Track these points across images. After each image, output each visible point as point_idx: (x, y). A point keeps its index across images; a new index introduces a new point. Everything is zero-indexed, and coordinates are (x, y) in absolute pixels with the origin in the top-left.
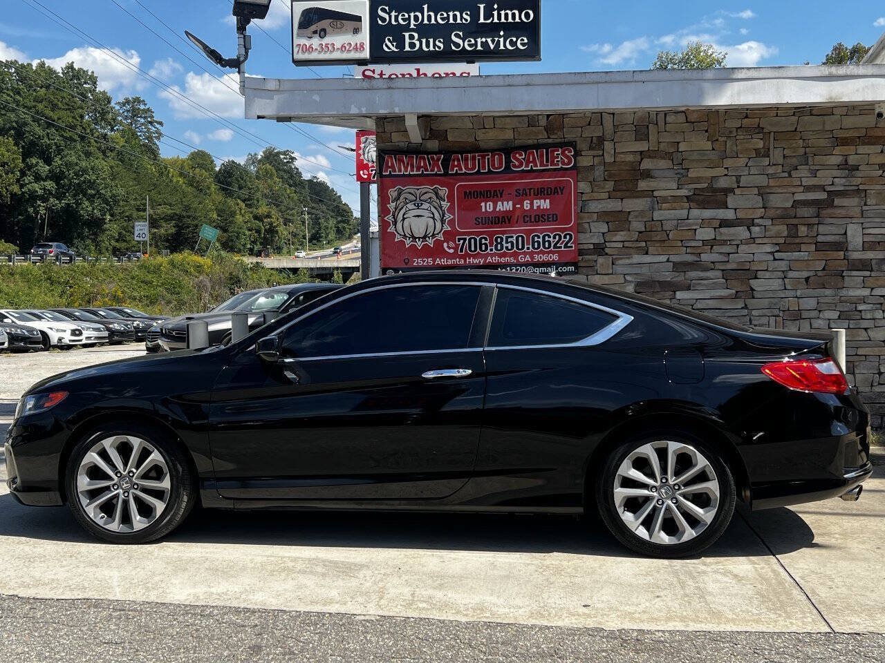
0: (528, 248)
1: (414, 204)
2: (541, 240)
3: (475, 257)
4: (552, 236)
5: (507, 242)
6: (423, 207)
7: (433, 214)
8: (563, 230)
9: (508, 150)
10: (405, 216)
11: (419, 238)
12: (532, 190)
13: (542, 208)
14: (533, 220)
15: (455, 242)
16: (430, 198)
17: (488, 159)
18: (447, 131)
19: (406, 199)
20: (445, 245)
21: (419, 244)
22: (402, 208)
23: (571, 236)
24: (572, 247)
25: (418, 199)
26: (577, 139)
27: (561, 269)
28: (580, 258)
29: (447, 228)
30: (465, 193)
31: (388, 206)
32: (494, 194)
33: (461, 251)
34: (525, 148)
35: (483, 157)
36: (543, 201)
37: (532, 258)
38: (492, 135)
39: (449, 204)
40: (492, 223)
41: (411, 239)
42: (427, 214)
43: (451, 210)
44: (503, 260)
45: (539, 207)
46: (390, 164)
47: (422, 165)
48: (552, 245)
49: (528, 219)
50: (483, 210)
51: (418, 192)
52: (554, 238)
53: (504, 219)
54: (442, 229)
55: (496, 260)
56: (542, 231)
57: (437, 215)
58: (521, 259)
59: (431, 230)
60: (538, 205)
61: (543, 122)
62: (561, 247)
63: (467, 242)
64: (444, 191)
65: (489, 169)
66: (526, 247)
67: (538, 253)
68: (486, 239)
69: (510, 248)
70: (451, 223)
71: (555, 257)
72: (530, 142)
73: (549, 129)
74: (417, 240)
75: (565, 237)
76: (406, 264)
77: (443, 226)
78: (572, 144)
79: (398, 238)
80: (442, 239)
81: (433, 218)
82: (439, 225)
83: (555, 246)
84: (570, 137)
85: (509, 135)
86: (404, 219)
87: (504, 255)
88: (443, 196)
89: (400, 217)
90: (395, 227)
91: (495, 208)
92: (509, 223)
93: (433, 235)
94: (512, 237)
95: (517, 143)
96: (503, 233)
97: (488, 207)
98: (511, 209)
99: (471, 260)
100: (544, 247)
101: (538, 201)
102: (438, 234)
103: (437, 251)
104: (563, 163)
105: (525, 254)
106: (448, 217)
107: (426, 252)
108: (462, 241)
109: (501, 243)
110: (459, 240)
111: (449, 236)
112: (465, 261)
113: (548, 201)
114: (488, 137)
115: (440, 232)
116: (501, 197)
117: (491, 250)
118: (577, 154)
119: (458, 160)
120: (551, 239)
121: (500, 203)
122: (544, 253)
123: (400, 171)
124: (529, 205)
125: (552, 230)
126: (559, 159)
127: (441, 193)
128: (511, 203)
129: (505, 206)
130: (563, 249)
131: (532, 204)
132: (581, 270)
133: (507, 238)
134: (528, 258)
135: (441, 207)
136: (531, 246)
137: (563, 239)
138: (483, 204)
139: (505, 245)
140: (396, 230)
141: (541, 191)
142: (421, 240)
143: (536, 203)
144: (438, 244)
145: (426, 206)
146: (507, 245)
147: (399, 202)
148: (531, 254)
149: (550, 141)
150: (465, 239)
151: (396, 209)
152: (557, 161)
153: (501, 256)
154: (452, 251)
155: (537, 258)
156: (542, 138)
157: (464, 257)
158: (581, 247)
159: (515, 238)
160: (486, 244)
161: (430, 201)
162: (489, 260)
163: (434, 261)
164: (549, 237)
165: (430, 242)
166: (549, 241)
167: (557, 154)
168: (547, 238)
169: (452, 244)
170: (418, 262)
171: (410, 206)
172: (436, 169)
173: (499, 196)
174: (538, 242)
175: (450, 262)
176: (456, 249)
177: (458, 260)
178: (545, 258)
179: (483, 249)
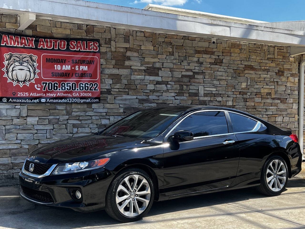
0: (78, 90)
1: (19, 63)
2: (84, 86)
3: (51, 93)
4: (89, 84)
5: (67, 86)
6: (24, 64)
7: (29, 69)
8: (94, 82)
9: (68, 40)
10: (14, 69)
11: (21, 81)
12: (80, 61)
13: (84, 70)
14: (80, 76)
15: (41, 85)
16: (28, 60)
17: (59, 43)
18: (36, 26)
19: (14, 59)
20: (36, 86)
21: (21, 85)
22: (12, 64)
23: (97, 84)
24: (98, 90)
25: (21, 60)
26: (100, 38)
27: (93, 101)
28: (101, 95)
29: (37, 77)
30: (47, 59)
31: (4, 62)
32: (62, 62)
33: (44, 89)
34: (77, 40)
35: (56, 42)
36: (84, 67)
37: (80, 95)
38: (60, 30)
39: (38, 64)
40: (60, 76)
41: (17, 82)
42: (26, 68)
43: (39, 67)
44: (65, 95)
45: (82, 69)
46: (5, 40)
47: (23, 42)
48: (89, 89)
49: (78, 75)
50: (56, 69)
51: (21, 57)
52: (90, 85)
53: (66, 75)
54: (34, 77)
55: (62, 95)
56: (84, 81)
57: (31, 70)
58: (74, 95)
59: (28, 78)
60: (82, 68)
61: (85, 28)
62: (93, 90)
63: (47, 84)
64: (35, 57)
65: (58, 48)
66: (76, 89)
67: (82, 92)
68: (57, 84)
69: (69, 89)
70: (39, 74)
71: (90, 95)
72: (79, 37)
73: (87, 32)
74: (20, 82)
75: (95, 85)
76: (14, 95)
77: (35, 76)
78: (98, 41)
79: (9, 81)
80: (34, 82)
81: (29, 71)
82: (32, 75)
83: (90, 90)
84: (96, 36)
85: (68, 32)
86: (13, 70)
87: (66, 92)
88: (34, 60)
89: (11, 69)
90: (8, 75)
91: (62, 68)
92: (69, 76)
93: (29, 80)
94: (70, 83)
95: (72, 37)
96: (65, 81)
97: (58, 67)
98: (70, 69)
99: (49, 94)
100: (85, 89)
101: (82, 66)
102: (32, 80)
103: (31, 88)
104: (94, 49)
105: (76, 92)
106: (37, 71)
107: (25, 89)
108: (45, 84)
109: (64, 86)
110: (43, 83)
111: (38, 81)
112: (46, 95)
113: (87, 67)
114: (58, 32)
115: (33, 79)
116: (65, 63)
117: (59, 89)
118: (100, 46)
119: (43, 42)
120: (89, 86)
121: (64, 66)
122: (85, 92)
123: (11, 44)
124: (78, 68)
125: (89, 81)
126: (92, 47)
127: (34, 58)
128: (69, 66)
129: (67, 68)
130: (94, 91)
131: (79, 68)
132: (101, 101)
133: (67, 84)
134: (77, 94)
135: (34, 66)
136: (79, 89)
137: (94, 86)
138: (56, 66)
139: (66, 87)
140: (8, 76)
141: (84, 61)
142: (22, 82)
143: (81, 67)
144: (32, 85)
145: (25, 64)
146: (67, 87)
147: (10, 61)
148: (79, 93)
149: (88, 38)
150: (46, 83)
151: (8, 64)
152: (91, 48)
153: (64, 93)
154: (39, 89)
155: (82, 95)
156: (84, 36)
157: (45, 93)
158: (102, 90)
159: (71, 84)
160: (57, 87)
161: (27, 62)
162: (58, 94)
163: (29, 94)
164: (88, 84)
165: (28, 84)
166: (88, 87)
167: (91, 44)
168: (87, 85)
169: (39, 86)
170: (20, 94)
171: (17, 64)
172: (31, 45)
173: (64, 62)
174: (83, 87)
175: (38, 95)
176: (41, 88)
177: (42, 94)
178: (86, 95)
179: (55, 89)
